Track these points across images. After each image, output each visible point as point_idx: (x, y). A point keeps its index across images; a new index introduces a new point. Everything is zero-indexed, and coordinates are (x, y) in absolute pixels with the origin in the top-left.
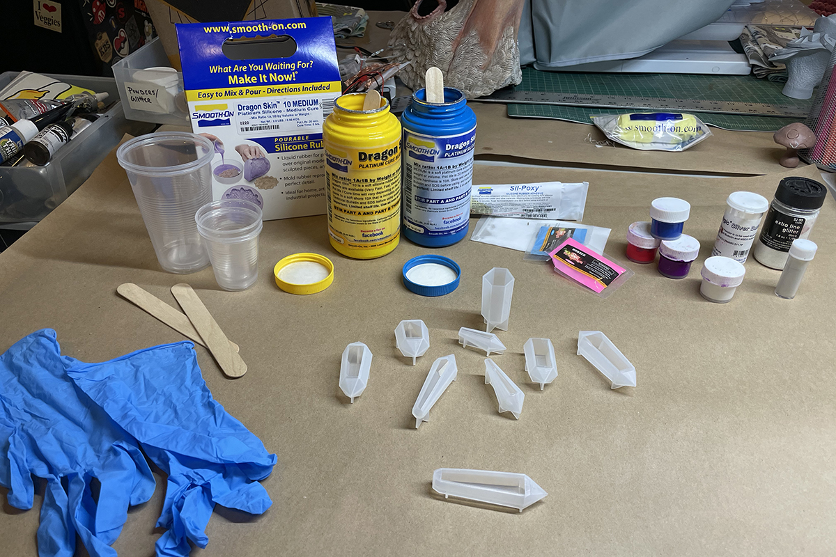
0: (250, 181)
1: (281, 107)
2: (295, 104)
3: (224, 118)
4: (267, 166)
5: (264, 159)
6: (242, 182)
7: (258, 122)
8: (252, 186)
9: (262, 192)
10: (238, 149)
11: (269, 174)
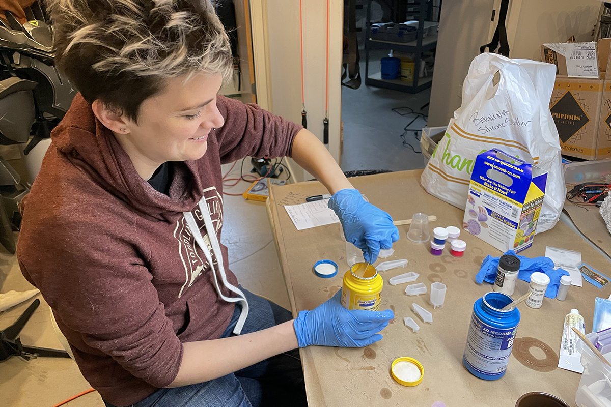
0: (479, 221)
1: (498, 201)
2: (503, 203)
3: (478, 194)
4: (486, 219)
5: (486, 216)
6: (476, 219)
7: (489, 202)
8: (479, 223)
9: (481, 227)
10: (479, 207)
11: (486, 222)
